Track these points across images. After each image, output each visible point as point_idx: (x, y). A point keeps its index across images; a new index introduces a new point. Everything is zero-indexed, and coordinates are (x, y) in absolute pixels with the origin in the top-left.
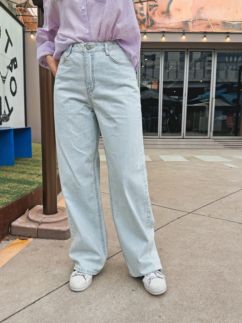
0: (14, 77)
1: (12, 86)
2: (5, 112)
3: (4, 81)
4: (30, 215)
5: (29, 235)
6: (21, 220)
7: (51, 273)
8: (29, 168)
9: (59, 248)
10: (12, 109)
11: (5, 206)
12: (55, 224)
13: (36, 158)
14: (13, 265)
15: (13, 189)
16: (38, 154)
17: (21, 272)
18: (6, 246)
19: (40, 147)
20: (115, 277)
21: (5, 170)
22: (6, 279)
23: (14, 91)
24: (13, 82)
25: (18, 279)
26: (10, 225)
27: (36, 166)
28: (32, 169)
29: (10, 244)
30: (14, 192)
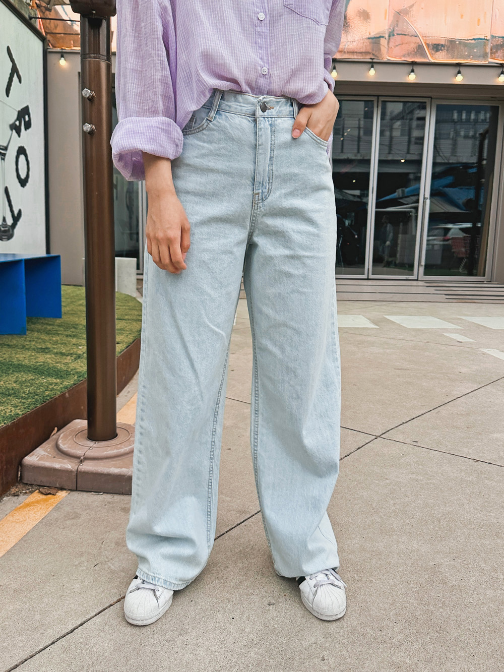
4: (60, 441)
5: (59, 485)
6: (43, 453)
7: (106, 566)
8: (58, 341)
9: (120, 512)
10: (20, 212)
11: (10, 422)
12: (112, 461)
13: (71, 318)
14: (28, 550)
15: (26, 386)
16: (75, 311)
17: (45, 565)
18: (13, 508)
19: (78, 295)
20: (234, 575)
21: (8, 345)
22: (15, 579)
23: (23, 176)
24: (22, 157)
25: (39, 580)
26: (20, 463)
27: (70, 336)
28: (62, 344)
29: (21, 504)
30: (27, 392)
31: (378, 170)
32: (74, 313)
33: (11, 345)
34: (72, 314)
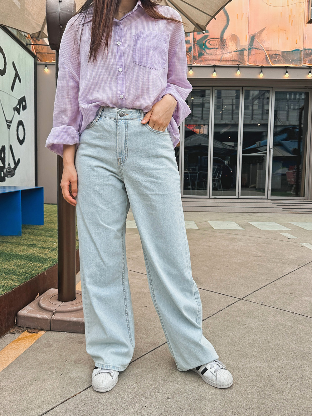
0: (21, 121)
1: (19, 133)
2: (9, 165)
3: (9, 126)
4: (41, 302)
5: (40, 328)
6: (30, 309)
7: (68, 375)
8: (41, 239)
9: (77, 344)
10: (19, 160)
11: (10, 290)
12: (73, 313)
13: (50, 225)
14: (20, 366)
15: (20, 268)
16: (52, 221)
17: (30, 374)
18: (12, 341)
19: (54, 210)
20: (147, 381)
21: (10, 243)
22: (11, 382)
23: (21, 138)
24: (21, 127)
25: (27, 383)
26: (16, 314)
27: (49, 236)
28: (44, 242)
29: (16, 338)
30: (21, 272)
31: (244, 130)
32: (51, 222)
33: (13, 243)
34: (50, 222)
